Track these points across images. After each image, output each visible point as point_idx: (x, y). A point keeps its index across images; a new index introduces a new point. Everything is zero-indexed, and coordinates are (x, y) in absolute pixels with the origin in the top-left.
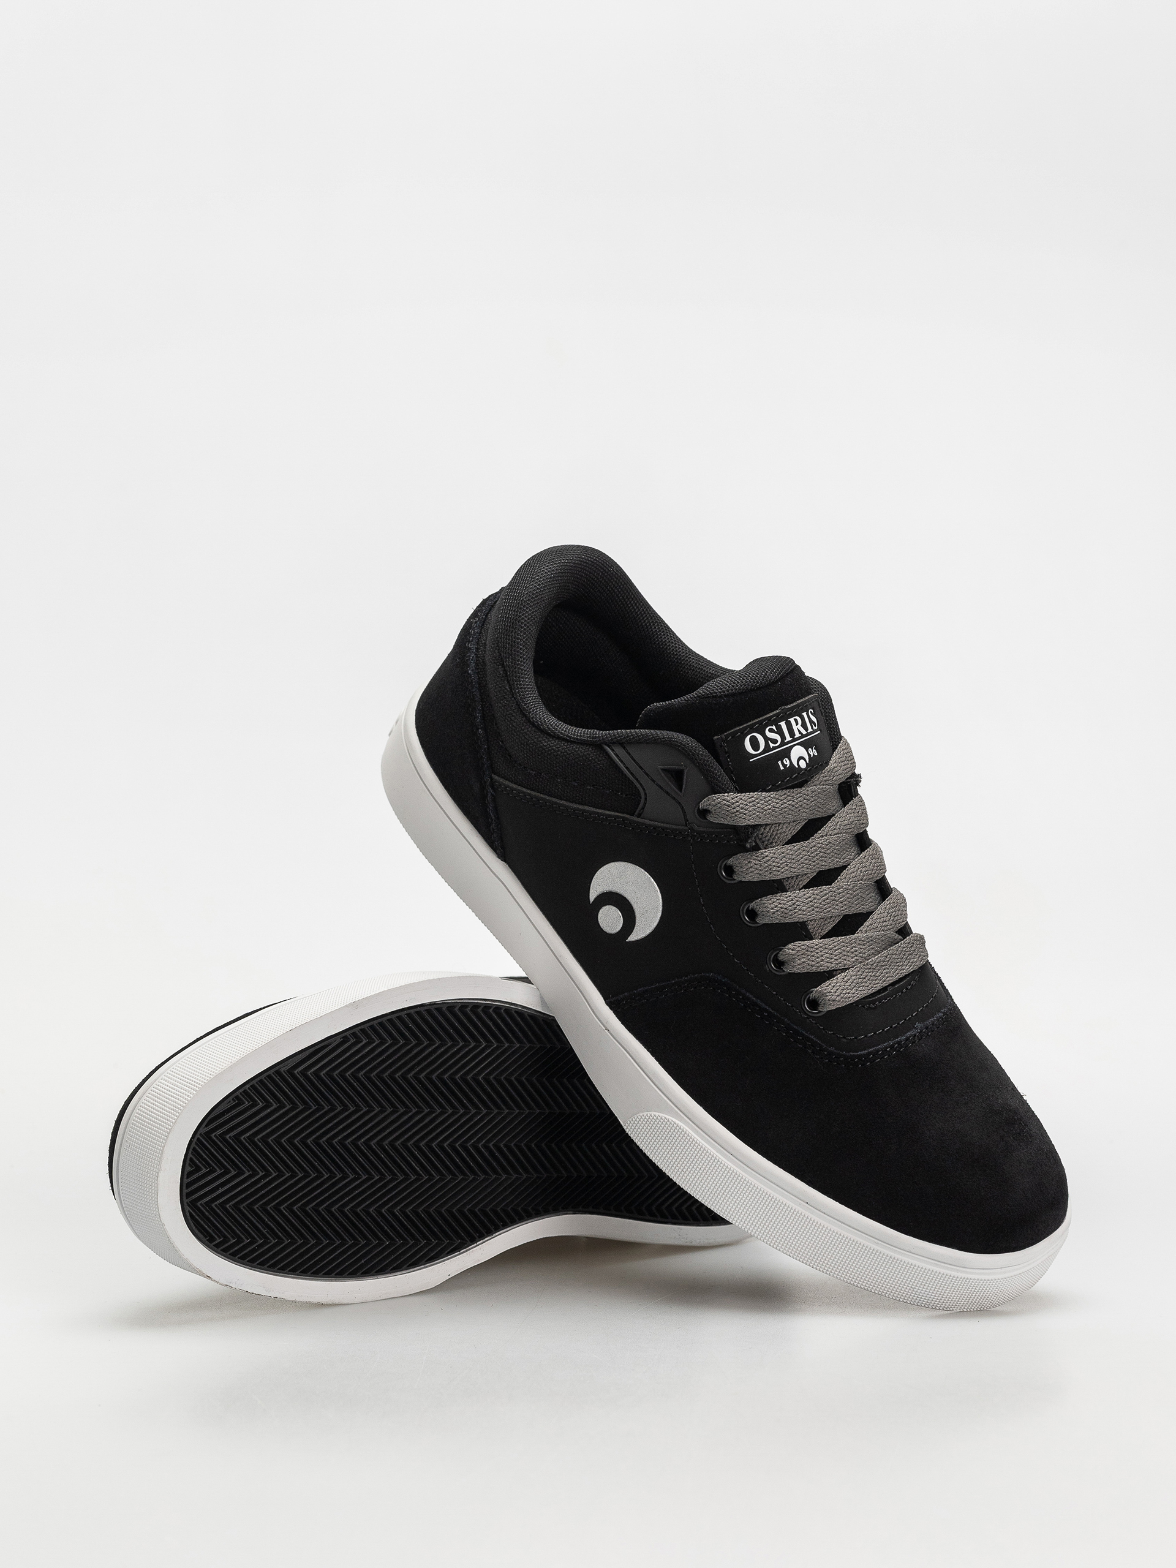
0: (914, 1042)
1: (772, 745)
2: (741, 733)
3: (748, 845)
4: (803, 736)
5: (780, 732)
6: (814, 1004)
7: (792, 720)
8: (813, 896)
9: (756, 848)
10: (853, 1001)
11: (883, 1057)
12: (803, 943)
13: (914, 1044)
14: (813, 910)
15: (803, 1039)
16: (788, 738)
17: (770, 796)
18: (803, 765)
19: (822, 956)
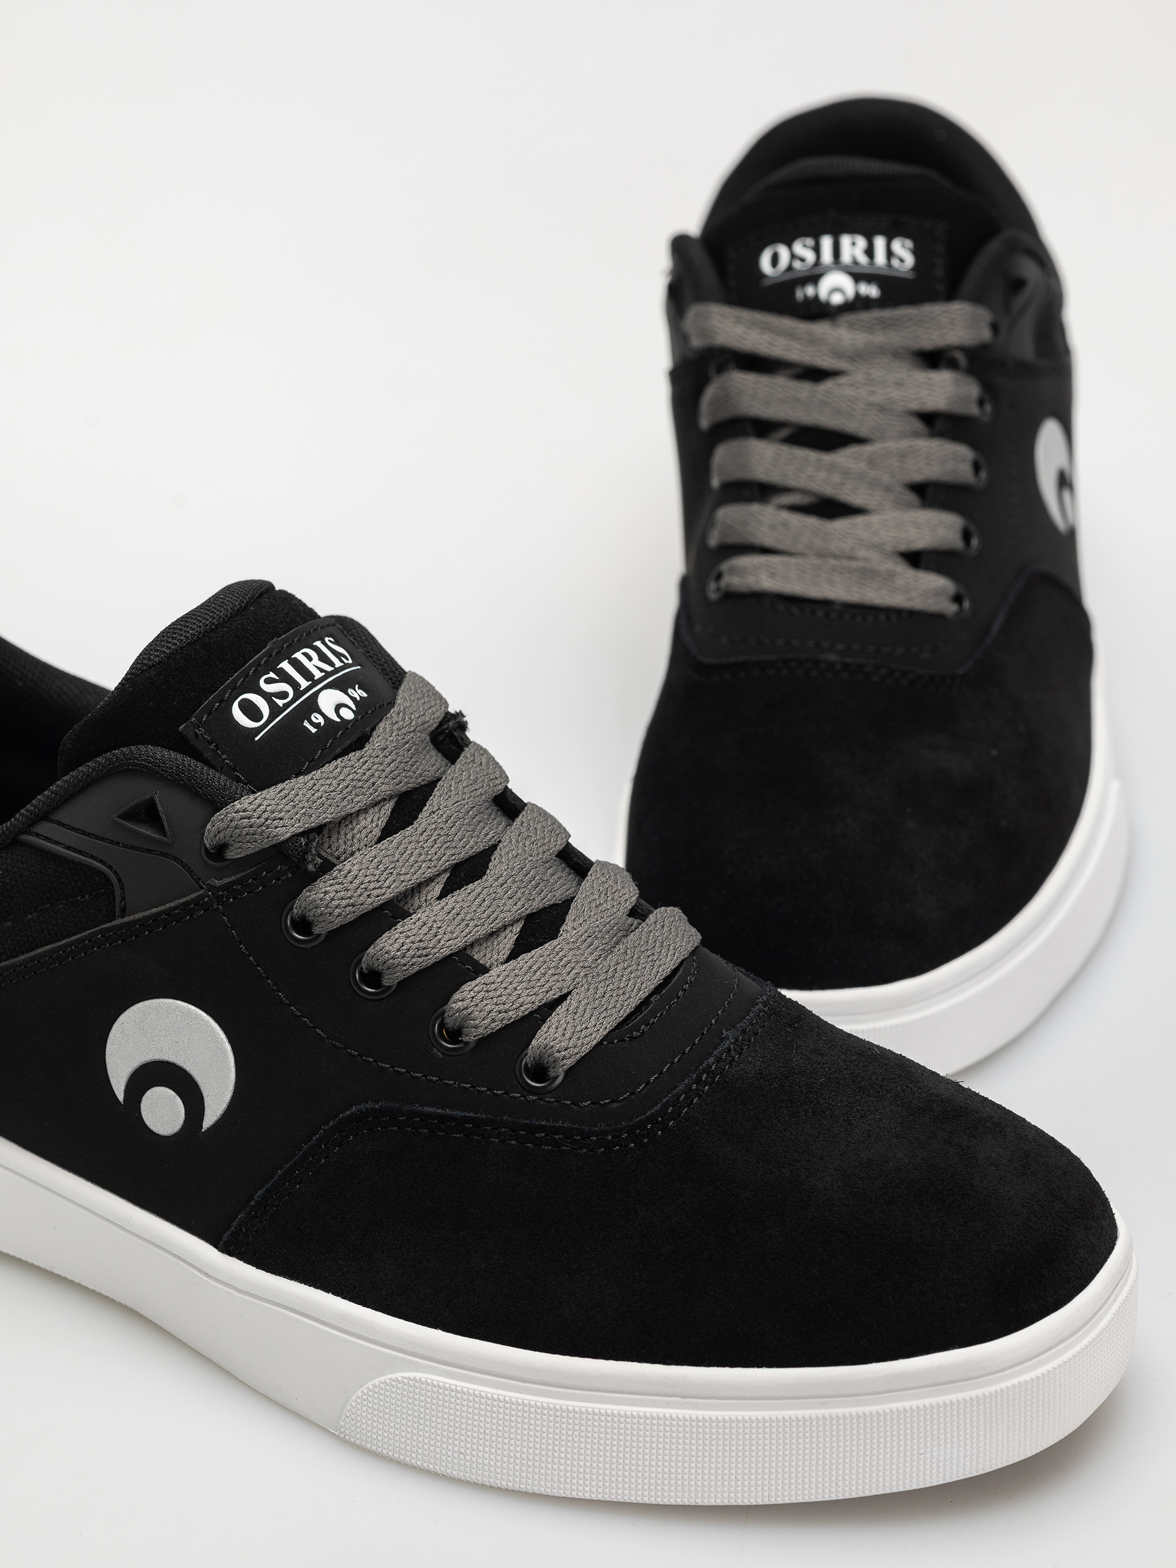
0: (733, 1061)
1: (280, 703)
2: (221, 702)
3: (311, 867)
4: (328, 674)
5: (285, 677)
6: (540, 1071)
7: (298, 655)
8: (458, 906)
9: (327, 867)
10: (599, 1038)
11: (692, 1103)
12: (473, 983)
13: (734, 1063)
14: (467, 925)
15: (547, 1135)
16: (304, 684)
17: (312, 779)
18: (347, 714)
19: (515, 989)
